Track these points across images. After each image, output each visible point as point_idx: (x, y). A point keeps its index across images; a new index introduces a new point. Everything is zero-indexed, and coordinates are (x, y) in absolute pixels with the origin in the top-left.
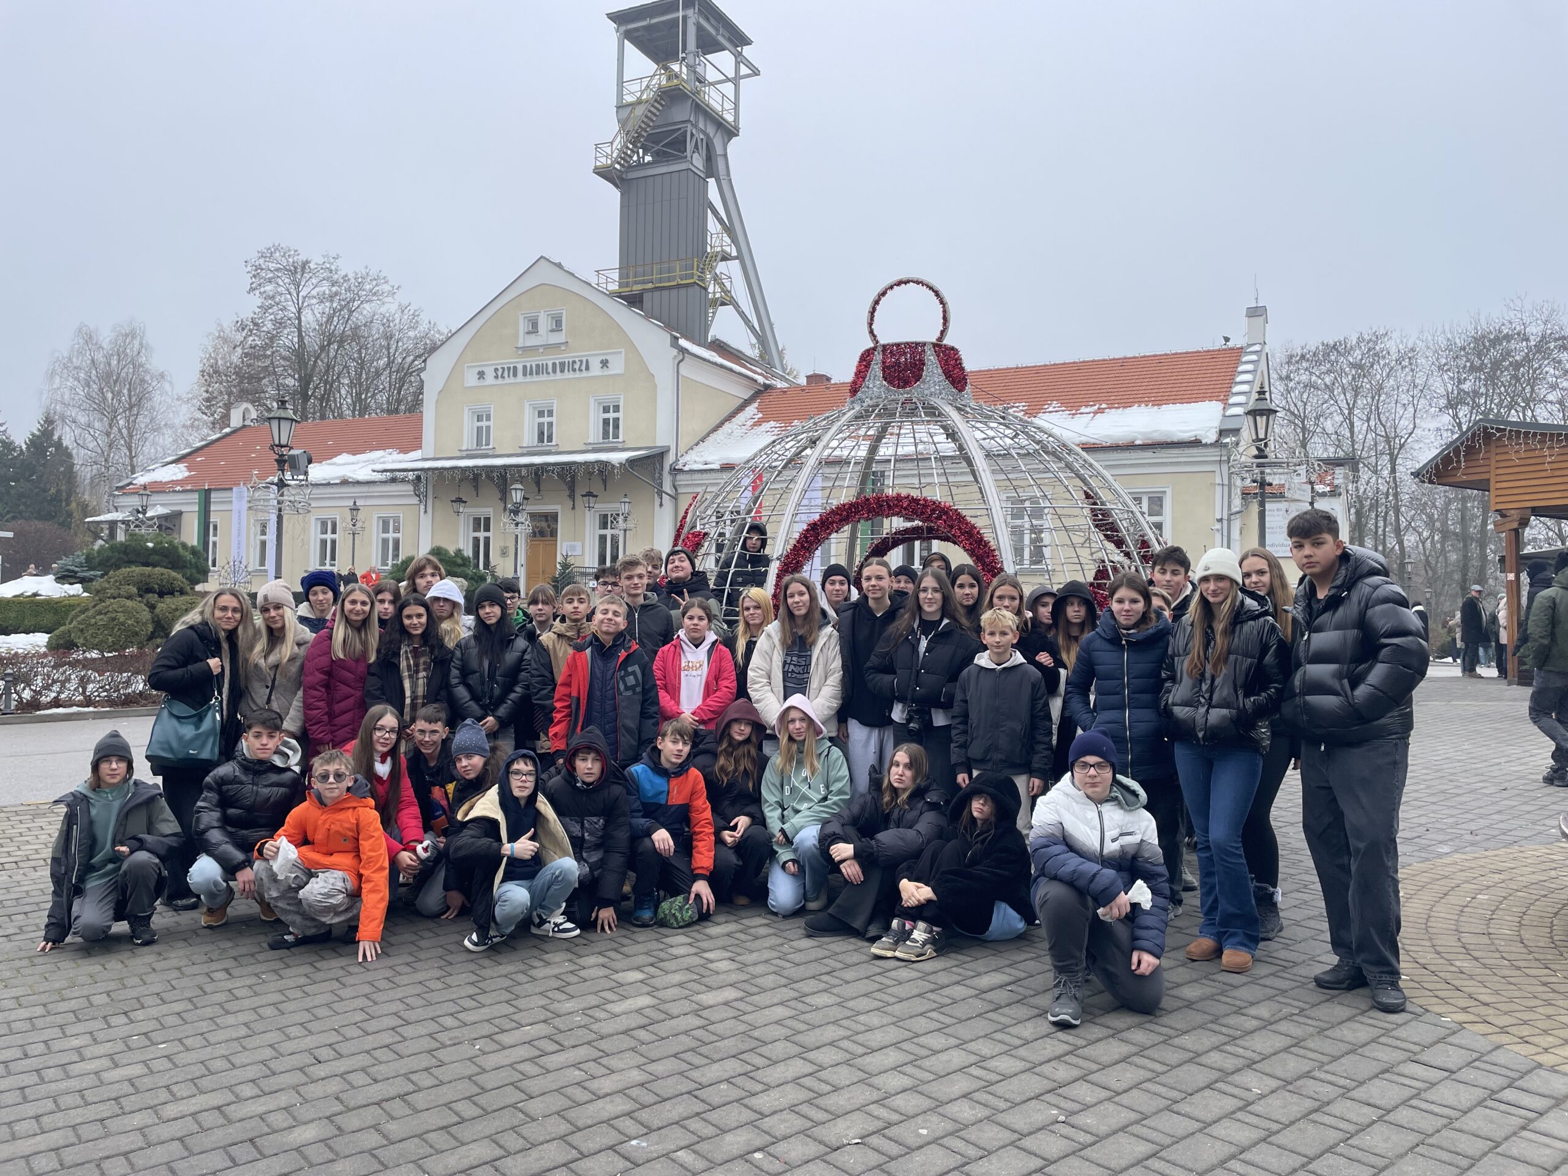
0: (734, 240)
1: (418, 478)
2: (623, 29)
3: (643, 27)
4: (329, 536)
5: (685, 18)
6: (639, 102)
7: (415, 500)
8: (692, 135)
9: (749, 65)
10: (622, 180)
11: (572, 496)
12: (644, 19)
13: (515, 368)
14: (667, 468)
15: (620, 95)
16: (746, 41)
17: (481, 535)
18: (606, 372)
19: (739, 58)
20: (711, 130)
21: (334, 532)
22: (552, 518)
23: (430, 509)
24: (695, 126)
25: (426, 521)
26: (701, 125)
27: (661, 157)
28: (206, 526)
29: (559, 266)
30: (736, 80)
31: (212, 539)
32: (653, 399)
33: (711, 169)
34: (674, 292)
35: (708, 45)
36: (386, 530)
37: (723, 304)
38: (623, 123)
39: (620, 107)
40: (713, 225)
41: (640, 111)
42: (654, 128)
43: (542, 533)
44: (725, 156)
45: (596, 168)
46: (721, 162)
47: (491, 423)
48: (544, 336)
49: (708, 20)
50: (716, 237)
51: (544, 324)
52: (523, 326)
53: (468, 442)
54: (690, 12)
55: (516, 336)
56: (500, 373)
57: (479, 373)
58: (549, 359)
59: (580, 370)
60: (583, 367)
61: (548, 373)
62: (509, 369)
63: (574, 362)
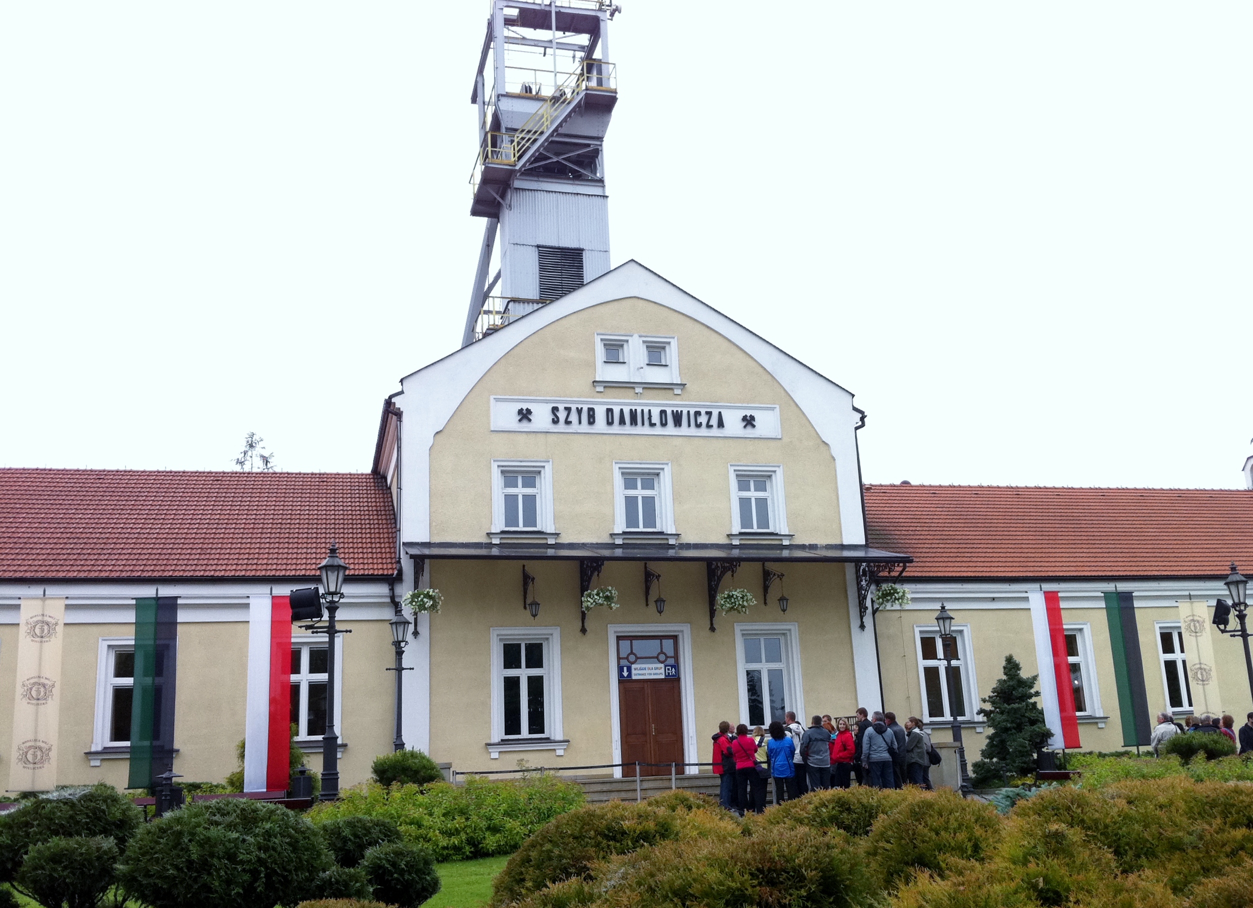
11: (710, 611)
13: (591, 411)
18: (750, 432)
47: (536, 491)
48: (636, 369)
51: (635, 352)
52: (600, 351)
55: (592, 366)
56: (562, 415)
57: (520, 412)
58: (653, 405)
59: (709, 426)
60: (714, 421)
61: (652, 425)
62: (579, 411)
63: (698, 414)
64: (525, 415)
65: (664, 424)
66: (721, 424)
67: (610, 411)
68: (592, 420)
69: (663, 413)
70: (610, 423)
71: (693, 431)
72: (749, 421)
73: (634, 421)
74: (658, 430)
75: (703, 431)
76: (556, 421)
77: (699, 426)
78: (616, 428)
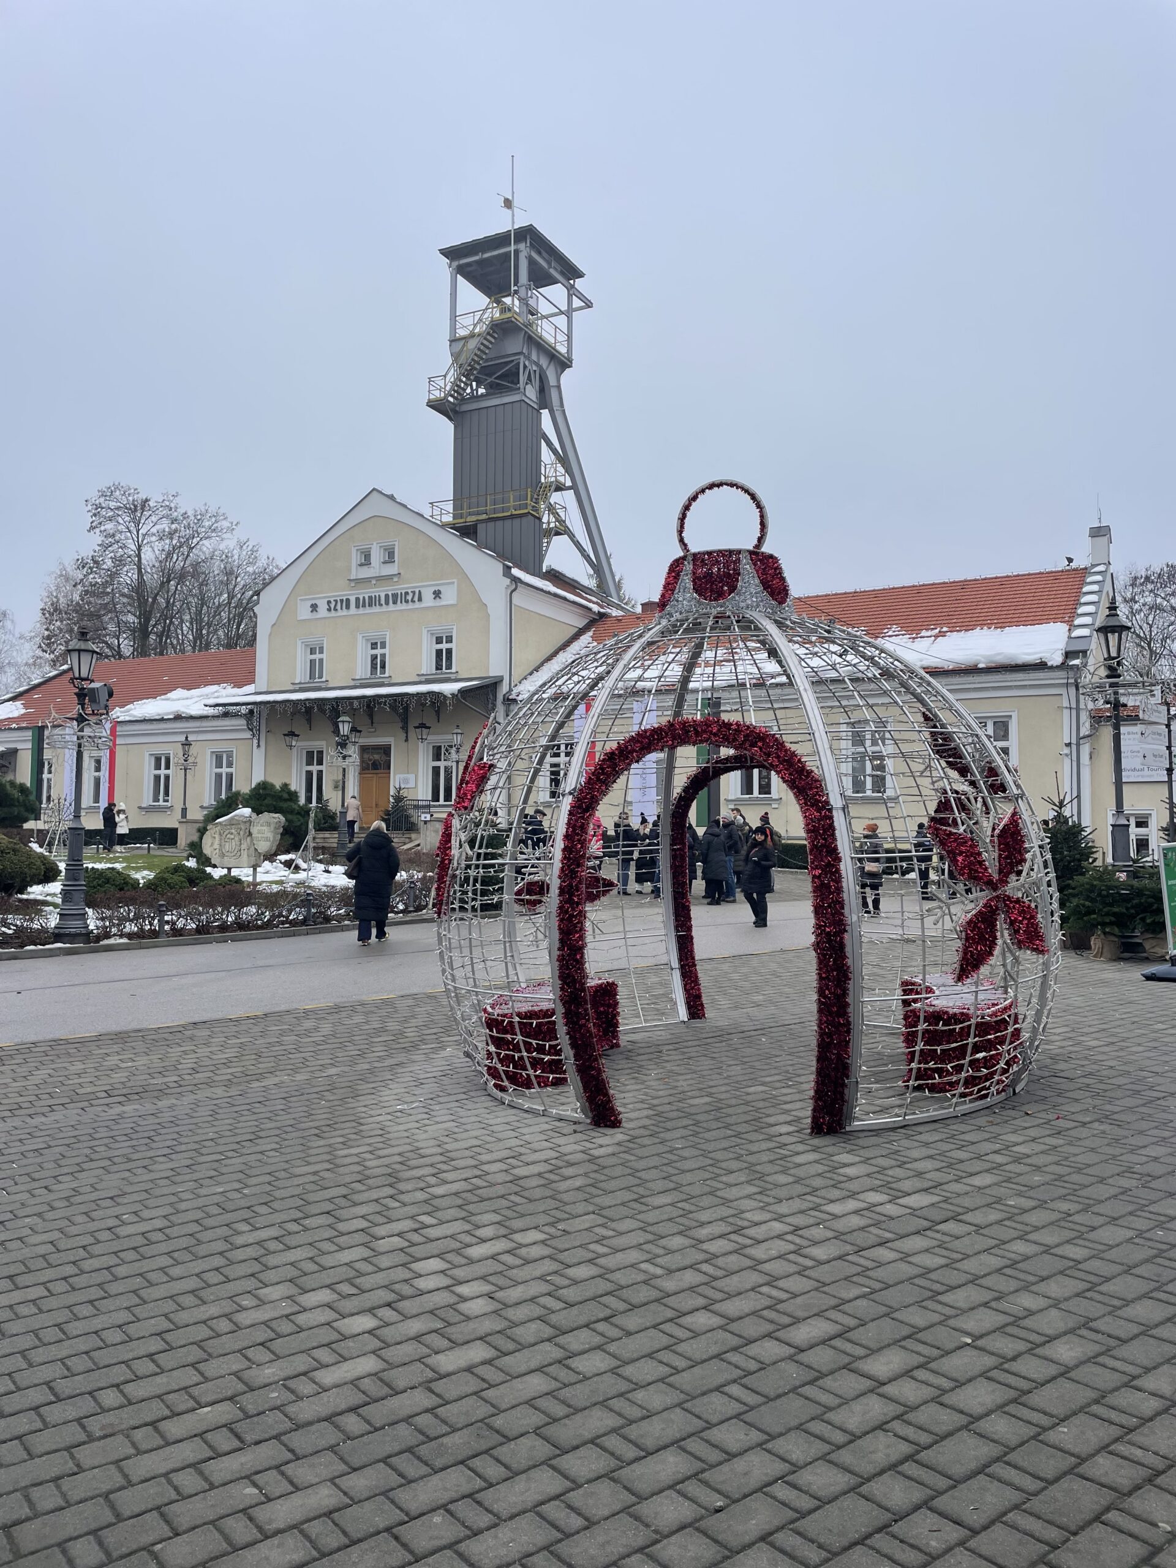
0: (568, 470)
1: (251, 712)
2: (455, 264)
3: (476, 262)
4: (163, 772)
5: (517, 252)
6: (472, 335)
7: (248, 735)
8: (525, 367)
9: (582, 297)
10: (456, 412)
11: (405, 728)
12: (476, 254)
13: (348, 600)
14: (500, 698)
15: (453, 328)
16: (579, 275)
17: (315, 768)
18: (438, 603)
19: (572, 292)
20: (544, 362)
21: (168, 767)
22: (386, 750)
23: (262, 743)
24: (528, 358)
25: (259, 755)
26: (534, 357)
27: (495, 389)
28: (39, 765)
29: (391, 498)
30: (569, 313)
31: (45, 776)
32: (487, 630)
33: (544, 401)
34: (508, 522)
35: (541, 279)
36: (219, 765)
37: (558, 534)
38: (456, 356)
39: (453, 341)
40: (546, 455)
41: (472, 344)
42: (487, 360)
43: (375, 766)
44: (559, 387)
45: (429, 401)
46: (554, 394)
47: (324, 656)
48: (376, 568)
49: (539, 253)
50: (550, 468)
51: (377, 556)
52: (356, 558)
53: (301, 675)
54: (521, 246)
55: (350, 570)
56: (332, 606)
57: (312, 606)
58: (381, 592)
59: (413, 601)
60: (416, 599)
61: (381, 605)
62: (342, 601)
63: (406, 593)
64: (314, 607)
65: (387, 603)
66: (420, 599)
67: (357, 599)
68: (348, 607)
69: (387, 596)
70: (357, 607)
71: (404, 606)
72: (437, 594)
73: (370, 605)
74: (384, 608)
75: (410, 606)
76: (329, 610)
77: (407, 601)
78: (361, 611)
